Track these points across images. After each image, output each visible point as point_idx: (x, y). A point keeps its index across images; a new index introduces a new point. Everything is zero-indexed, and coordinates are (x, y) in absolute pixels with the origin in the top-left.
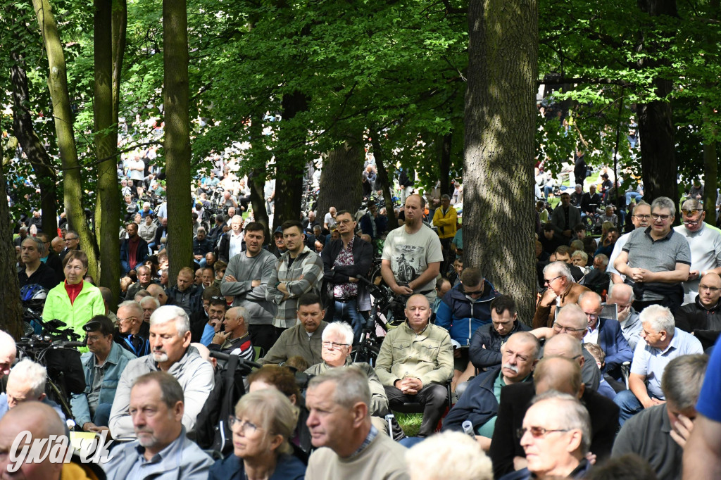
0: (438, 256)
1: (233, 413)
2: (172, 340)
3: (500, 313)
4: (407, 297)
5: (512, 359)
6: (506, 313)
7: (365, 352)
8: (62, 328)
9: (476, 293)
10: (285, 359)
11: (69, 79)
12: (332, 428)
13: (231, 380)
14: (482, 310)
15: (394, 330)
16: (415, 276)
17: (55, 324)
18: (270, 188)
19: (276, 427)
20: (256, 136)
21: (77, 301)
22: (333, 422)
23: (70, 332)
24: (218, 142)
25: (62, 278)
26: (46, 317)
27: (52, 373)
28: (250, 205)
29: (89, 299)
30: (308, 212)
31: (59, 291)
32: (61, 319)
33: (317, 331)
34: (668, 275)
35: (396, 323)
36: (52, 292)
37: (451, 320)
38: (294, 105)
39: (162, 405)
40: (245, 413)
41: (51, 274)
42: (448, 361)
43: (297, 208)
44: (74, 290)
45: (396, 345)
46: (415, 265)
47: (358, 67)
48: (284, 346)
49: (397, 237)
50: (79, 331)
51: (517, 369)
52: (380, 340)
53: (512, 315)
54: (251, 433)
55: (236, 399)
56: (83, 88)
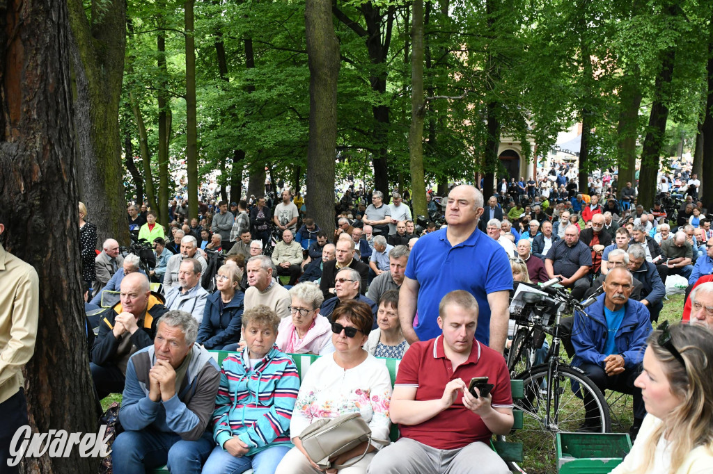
0: (297, 215)
1: (217, 273)
2: (190, 250)
3: (320, 237)
4: (284, 230)
5: (326, 254)
6: (323, 237)
7: (268, 252)
8: (145, 242)
9: (312, 228)
10: (236, 254)
11: (149, 143)
12: (259, 278)
13: (216, 262)
14: (314, 236)
15: (279, 243)
16: (288, 222)
17: (143, 240)
18: (228, 189)
19: (235, 278)
20: (222, 168)
21: (153, 230)
22: (260, 275)
23: (149, 243)
24: (208, 170)
25: (146, 221)
26: (140, 238)
27: (142, 259)
28: (220, 195)
29: (158, 230)
30: (244, 197)
31: (145, 227)
32: (145, 238)
33: (248, 243)
34: (382, 221)
35: (280, 241)
36: (143, 227)
37: (302, 240)
38: (239, 156)
39: (193, 273)
40: (222, 272)
41: (141, 221)
42: (301, 254)
43: (239, 196)
44: (151, 226)
45: (280, 249)
46: (288, 218)
47: (265, 141)
48: (235, 249)
49: (280, 207)
50: (152, 243)
51: (327, 258)
52: (273, 247)
53: (325, 238)
54: (225, 281)
55: (218, 268)
56: (154, 146)
